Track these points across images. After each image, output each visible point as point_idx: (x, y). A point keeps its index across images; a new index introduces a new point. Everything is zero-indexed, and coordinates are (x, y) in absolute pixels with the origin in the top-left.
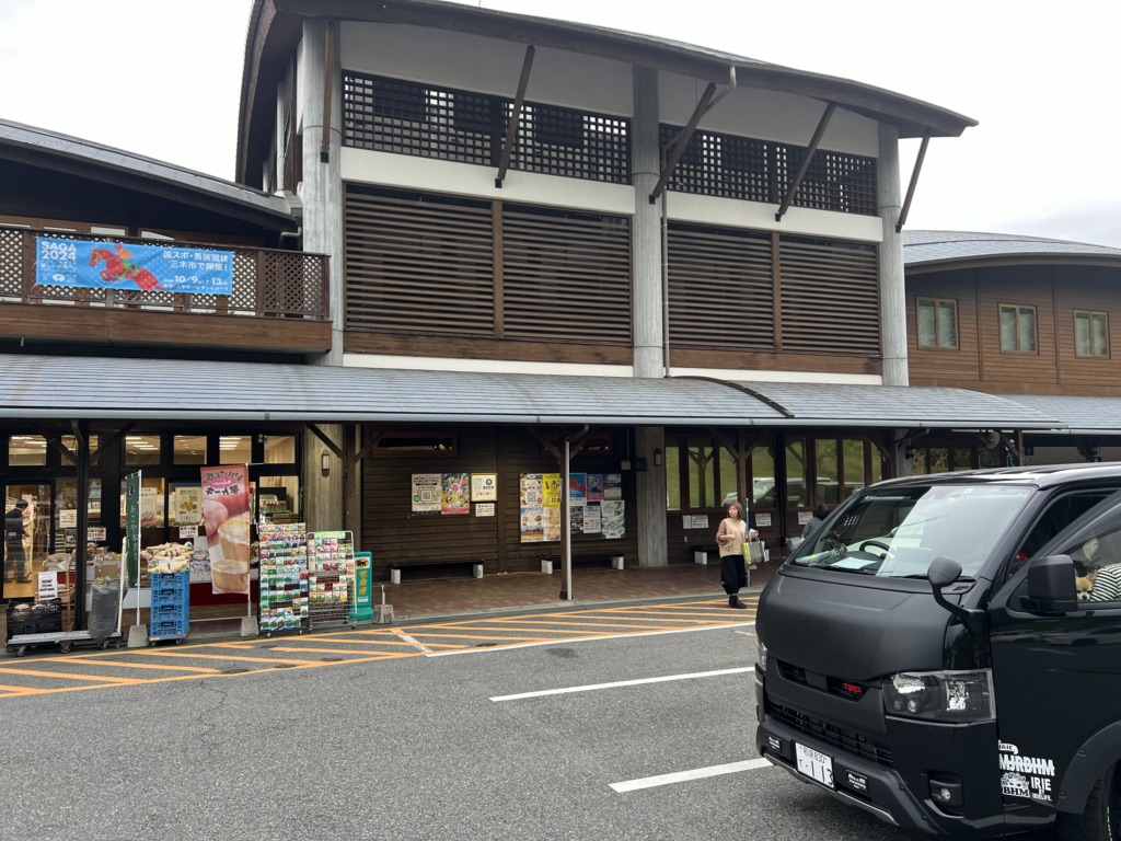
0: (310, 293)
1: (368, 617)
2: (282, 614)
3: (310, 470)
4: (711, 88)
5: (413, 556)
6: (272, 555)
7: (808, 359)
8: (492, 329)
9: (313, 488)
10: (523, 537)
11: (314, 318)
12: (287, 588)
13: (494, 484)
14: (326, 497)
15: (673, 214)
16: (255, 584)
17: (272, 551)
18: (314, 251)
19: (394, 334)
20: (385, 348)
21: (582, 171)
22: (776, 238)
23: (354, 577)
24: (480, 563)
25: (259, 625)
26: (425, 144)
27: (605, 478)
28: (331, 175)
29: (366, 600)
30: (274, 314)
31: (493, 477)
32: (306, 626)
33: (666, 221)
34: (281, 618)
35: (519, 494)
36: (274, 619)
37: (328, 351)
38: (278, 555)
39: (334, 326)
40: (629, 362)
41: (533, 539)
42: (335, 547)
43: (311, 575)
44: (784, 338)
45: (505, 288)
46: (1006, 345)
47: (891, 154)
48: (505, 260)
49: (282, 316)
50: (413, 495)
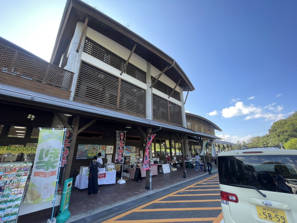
0: (65, 82)
8: (116, 107)
11: (65, 89)
13: (113, 149)
22: (168, 101)
28: (78, 56)
33: (152, 93)
39: (71, 95)
44: (170, 120)
45: (120, 98)
48: (120, 91)
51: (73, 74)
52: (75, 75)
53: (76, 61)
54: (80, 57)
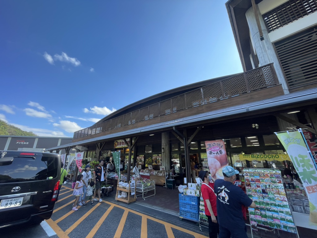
0: (268, 79)
11: (272, 86)
39: (283, 88)
51: (271, 65)
52: (274, 65)
53: (267, 49)
54: (268, 42)
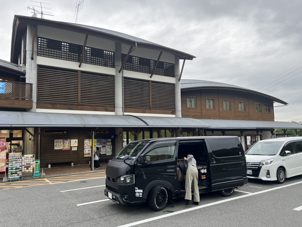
0: (27, 93)
1: (38, 176)
2: (14, 176)
3: (26, 139)
4: (132, 47)
5: (54, 161)
6: (12, 161)
7: (158, 111)
8: (77, 102)
9: (27, 144)
10: (84, 155)
11: (28, 100)
12: (16, 169)
13: (77, 142)
14: (30, 146)
15: (125, 75)
16: (7, 169)
17: (12, 160)
18: (29, 83)
19: (51, 104)
20: (48, 107)
21: (102, 64)
22: (150, 82)
23: (34, 166)
24: (72, 162)
25: (8, 179)
26: (60, 56)
27: (107, 140)
28: (34, 63)
29: (38, 172)
30: (18, 99)
31: (77, 140)
32: (21, 179)
33: (123, 77)
34: (14, 177)
35: (84, 144)
36: (12, 177)
37: (32, 108)
38: (14, 161)
39: (34, 101)
40: (114, 111)
41: (87, 156)
42: (30, 159)
43: (23, 166)
44: (152, 106)
45: (81, 92)
46: (208, 107)
47: (178, 63)
48: (81, 85)
49: (21, 99)
50: (55, 145)
52: (33, 85)
